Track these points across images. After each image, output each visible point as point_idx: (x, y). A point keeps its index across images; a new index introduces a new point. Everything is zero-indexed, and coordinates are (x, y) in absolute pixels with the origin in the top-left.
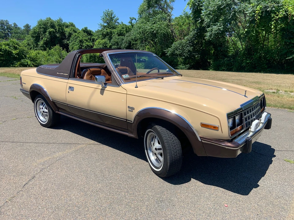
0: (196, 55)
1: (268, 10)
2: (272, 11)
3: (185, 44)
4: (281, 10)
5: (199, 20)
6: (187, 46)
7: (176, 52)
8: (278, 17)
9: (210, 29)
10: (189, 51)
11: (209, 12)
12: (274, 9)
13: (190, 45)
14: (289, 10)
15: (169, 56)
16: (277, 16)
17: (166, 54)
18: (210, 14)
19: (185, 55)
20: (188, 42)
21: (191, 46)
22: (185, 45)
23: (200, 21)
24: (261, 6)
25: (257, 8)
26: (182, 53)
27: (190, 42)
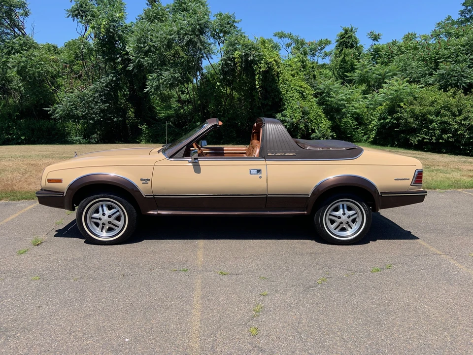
0: (114, 118)
1: (249, 59)
2: (253, 61)
3: (92, 98)
4: (262, 62)
5: (118, 58)
6: (97, 102)
7: (75, 112)
8: (261, 70)
9: (155, 75)
10: (102, 111)
11: (147, 48)
12: (256, 59)
13: (101, 100)
14: (271, 62)
15: (59, 119)
16: (260, 68)
17: (51, 115)
18: (149, 51)
19: (94, 118)
20: (97, 95)
21: (104, 102)
22: (93, 100)
23: (120, 59)
24: (240, 53)
25: (234, 54)
26: (87, 114)
27: (100, 96)
